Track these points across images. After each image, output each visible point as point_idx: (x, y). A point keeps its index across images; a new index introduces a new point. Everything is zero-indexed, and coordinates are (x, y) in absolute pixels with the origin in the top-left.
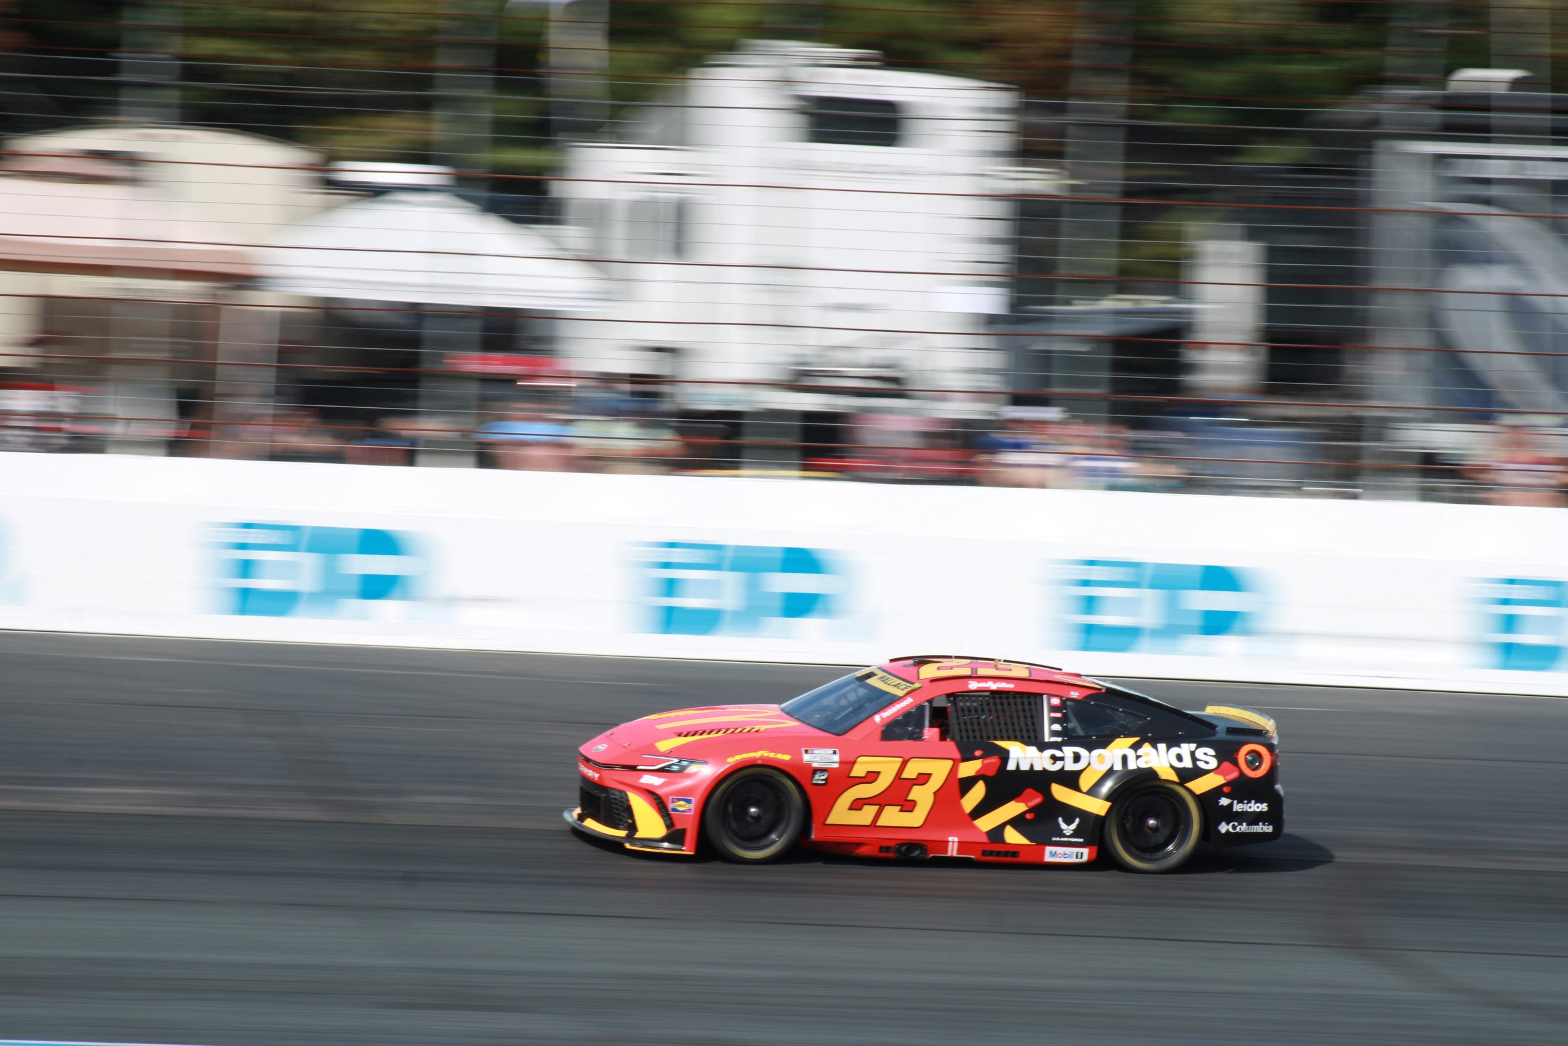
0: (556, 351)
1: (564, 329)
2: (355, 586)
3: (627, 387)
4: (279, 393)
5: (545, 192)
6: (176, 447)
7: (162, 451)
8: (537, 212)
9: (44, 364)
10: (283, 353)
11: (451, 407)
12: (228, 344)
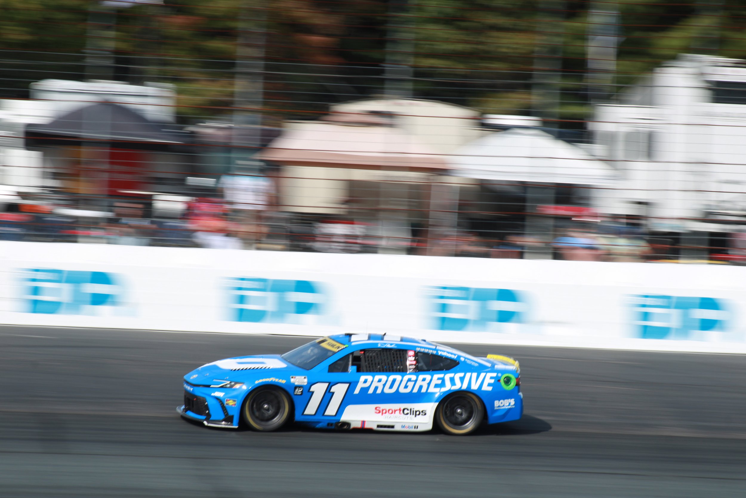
0: (590, 204)
1: (594, 193)
2: (495, 316)
3: (625, 221)
4: (459, 225)
5: (585, 128)
6: (411, 251)
7: (405, 252)
8: (581, 137)
9: (349, 212)
10: (461, 206)
11: (541, 231)
12: (435, 201)
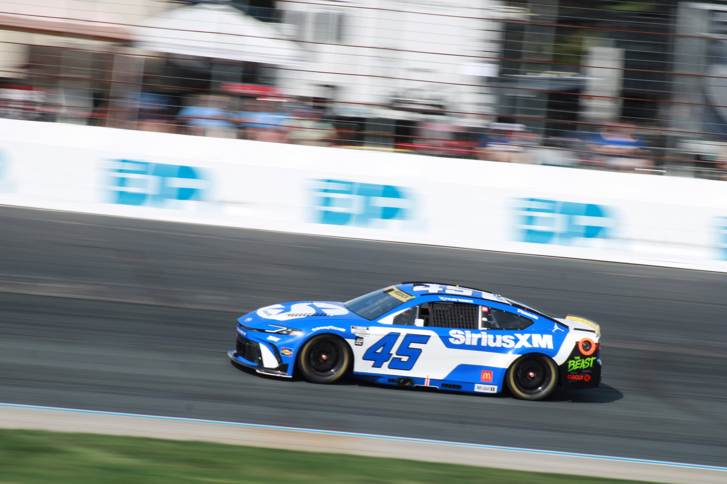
0: (277, 84)
5: (274, 7)
6: (92, 121)
7: (85, 123)
8: (270, 16)
9: (29, 77)
10: (146, 79)
12: (117, 71)
